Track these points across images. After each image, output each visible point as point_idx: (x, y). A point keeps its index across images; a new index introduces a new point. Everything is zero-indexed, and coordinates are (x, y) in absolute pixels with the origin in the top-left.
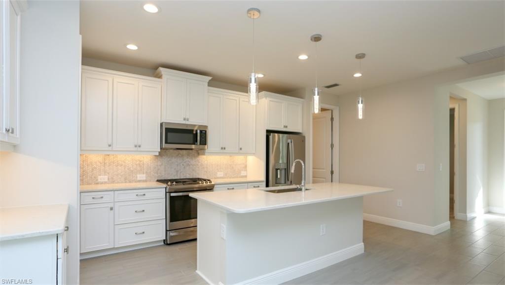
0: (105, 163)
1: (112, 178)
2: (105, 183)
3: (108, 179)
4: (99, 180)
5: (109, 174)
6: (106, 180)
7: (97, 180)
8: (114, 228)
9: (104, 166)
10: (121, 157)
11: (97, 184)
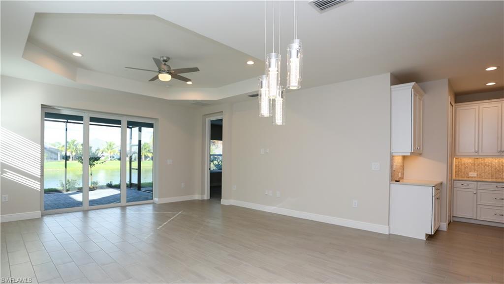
0: (474, 164)
1: (480, 175)
2: (475, 177)
3: (477, 175)
4: (470, 175)
5: (477, 171)
6: (476, 176)
7: (468, 175)
8: (477, 206)
9: (474, 166)
10: (488, 160)
11: (469, 177)
